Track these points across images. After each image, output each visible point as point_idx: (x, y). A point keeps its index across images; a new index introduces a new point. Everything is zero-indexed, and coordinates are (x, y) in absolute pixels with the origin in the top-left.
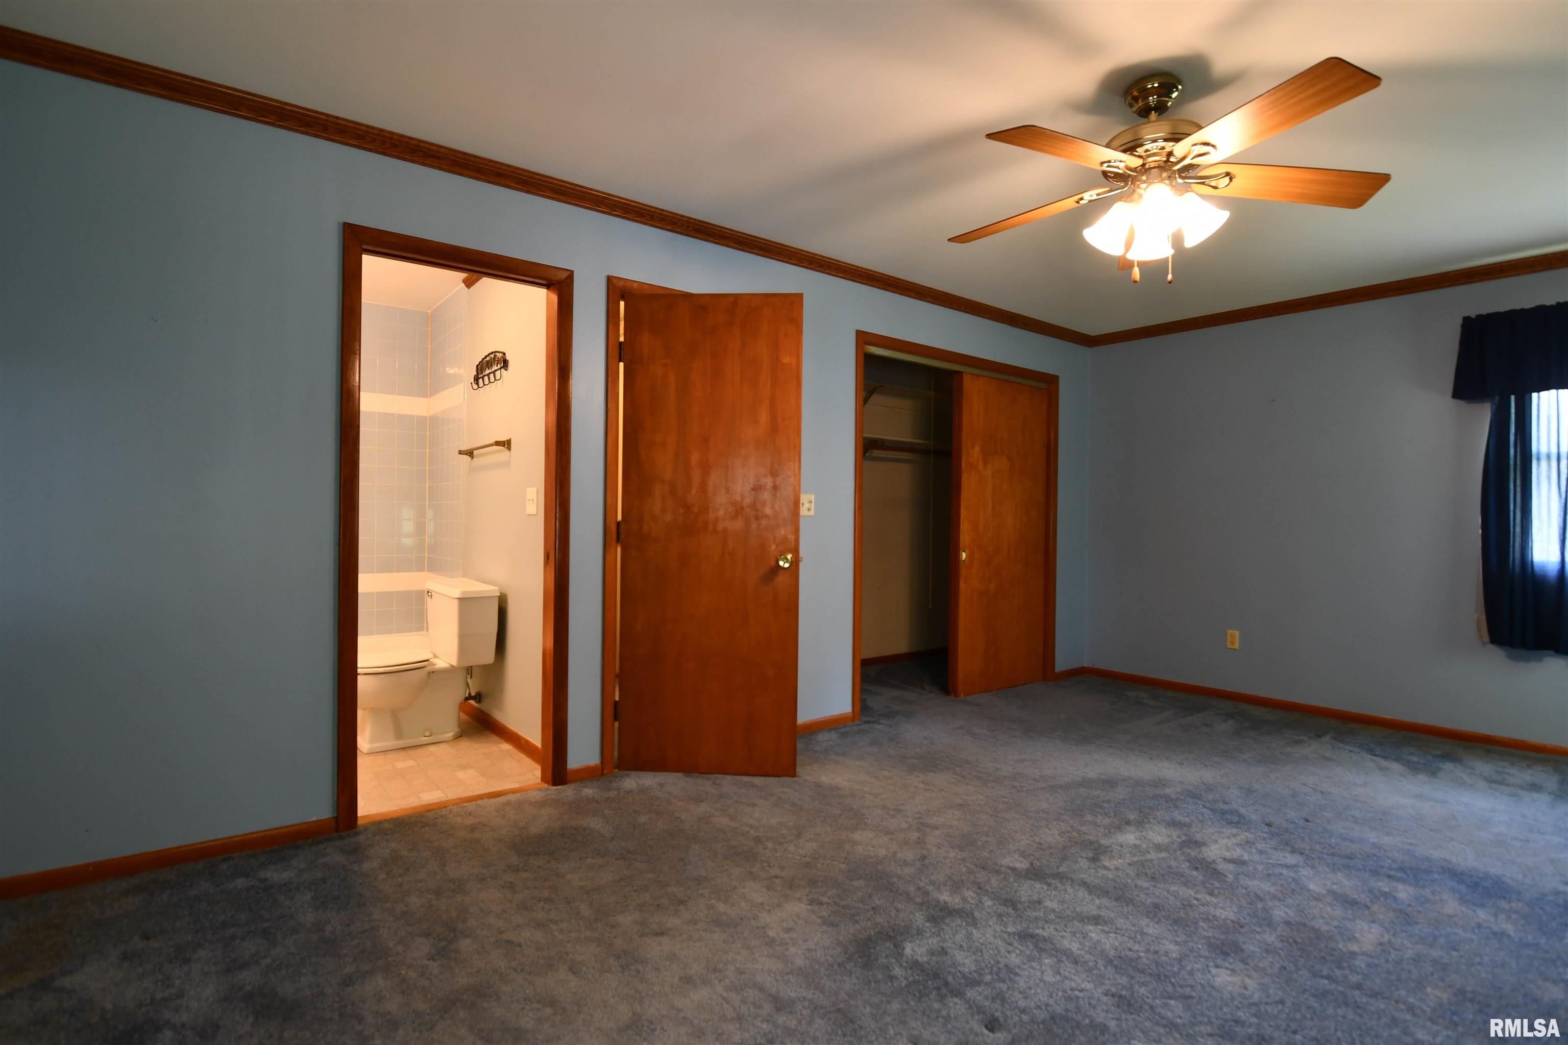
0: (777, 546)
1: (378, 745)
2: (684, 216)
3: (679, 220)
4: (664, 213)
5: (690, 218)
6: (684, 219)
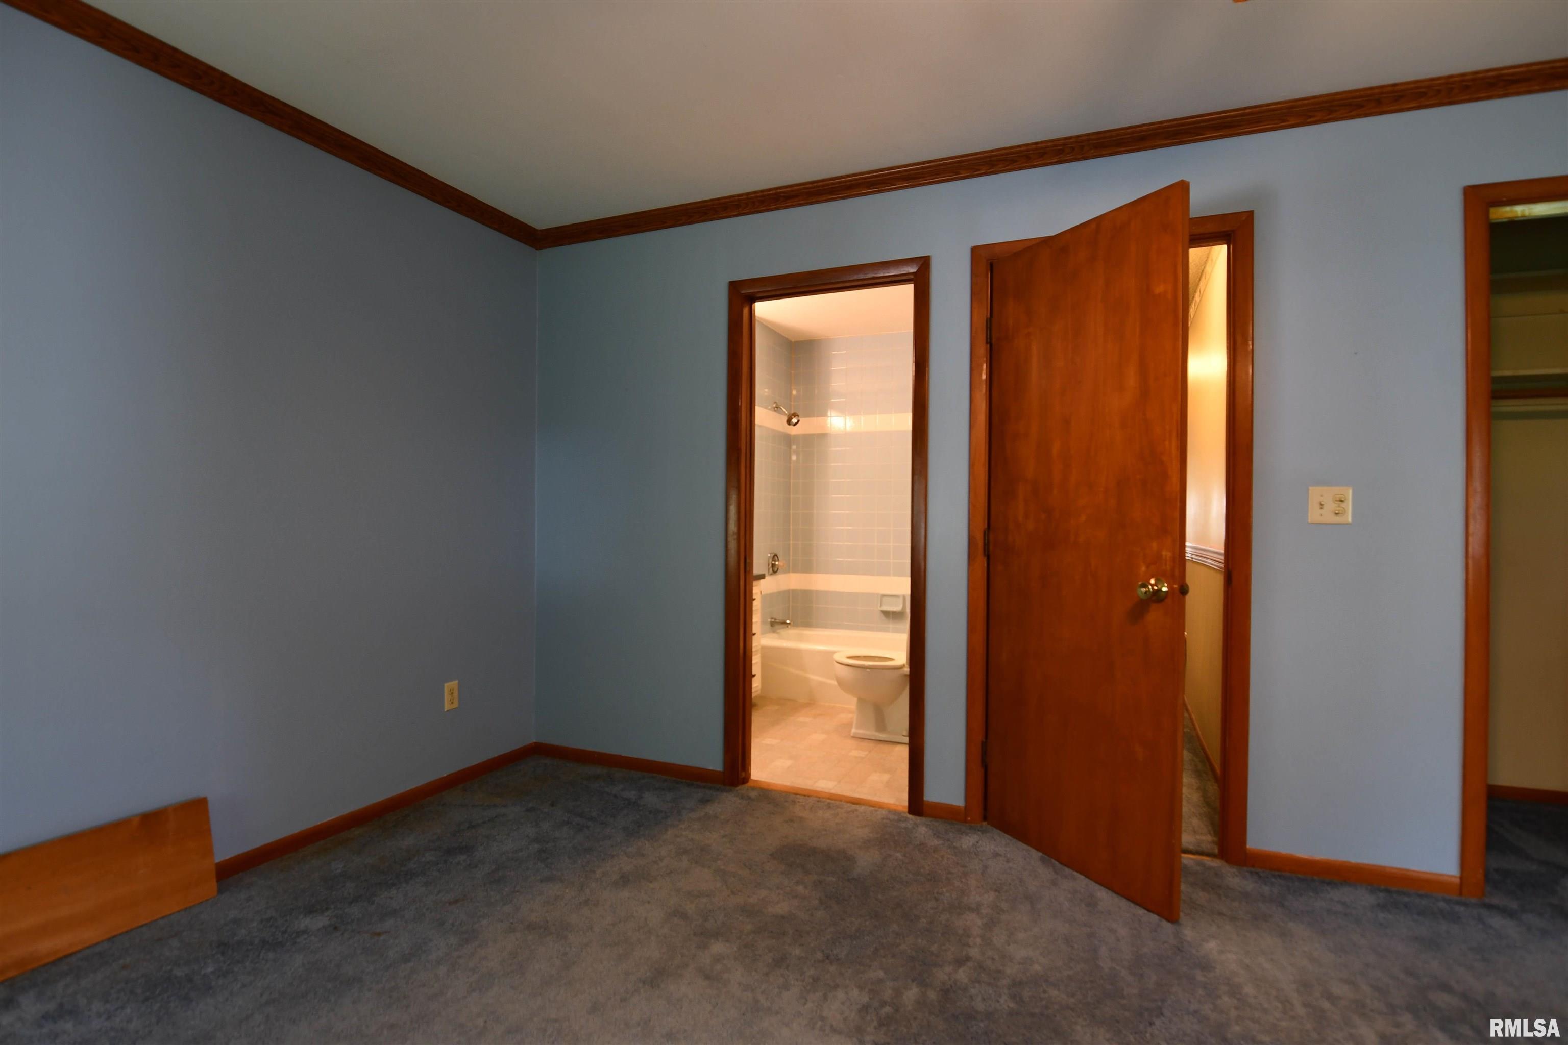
0: (1148, 567)
1: (861, 732)
2: (1071, 138)
3: (1064, 145)
4: (1039, 145)
5: (1078, 136)
6: (1071, 141)
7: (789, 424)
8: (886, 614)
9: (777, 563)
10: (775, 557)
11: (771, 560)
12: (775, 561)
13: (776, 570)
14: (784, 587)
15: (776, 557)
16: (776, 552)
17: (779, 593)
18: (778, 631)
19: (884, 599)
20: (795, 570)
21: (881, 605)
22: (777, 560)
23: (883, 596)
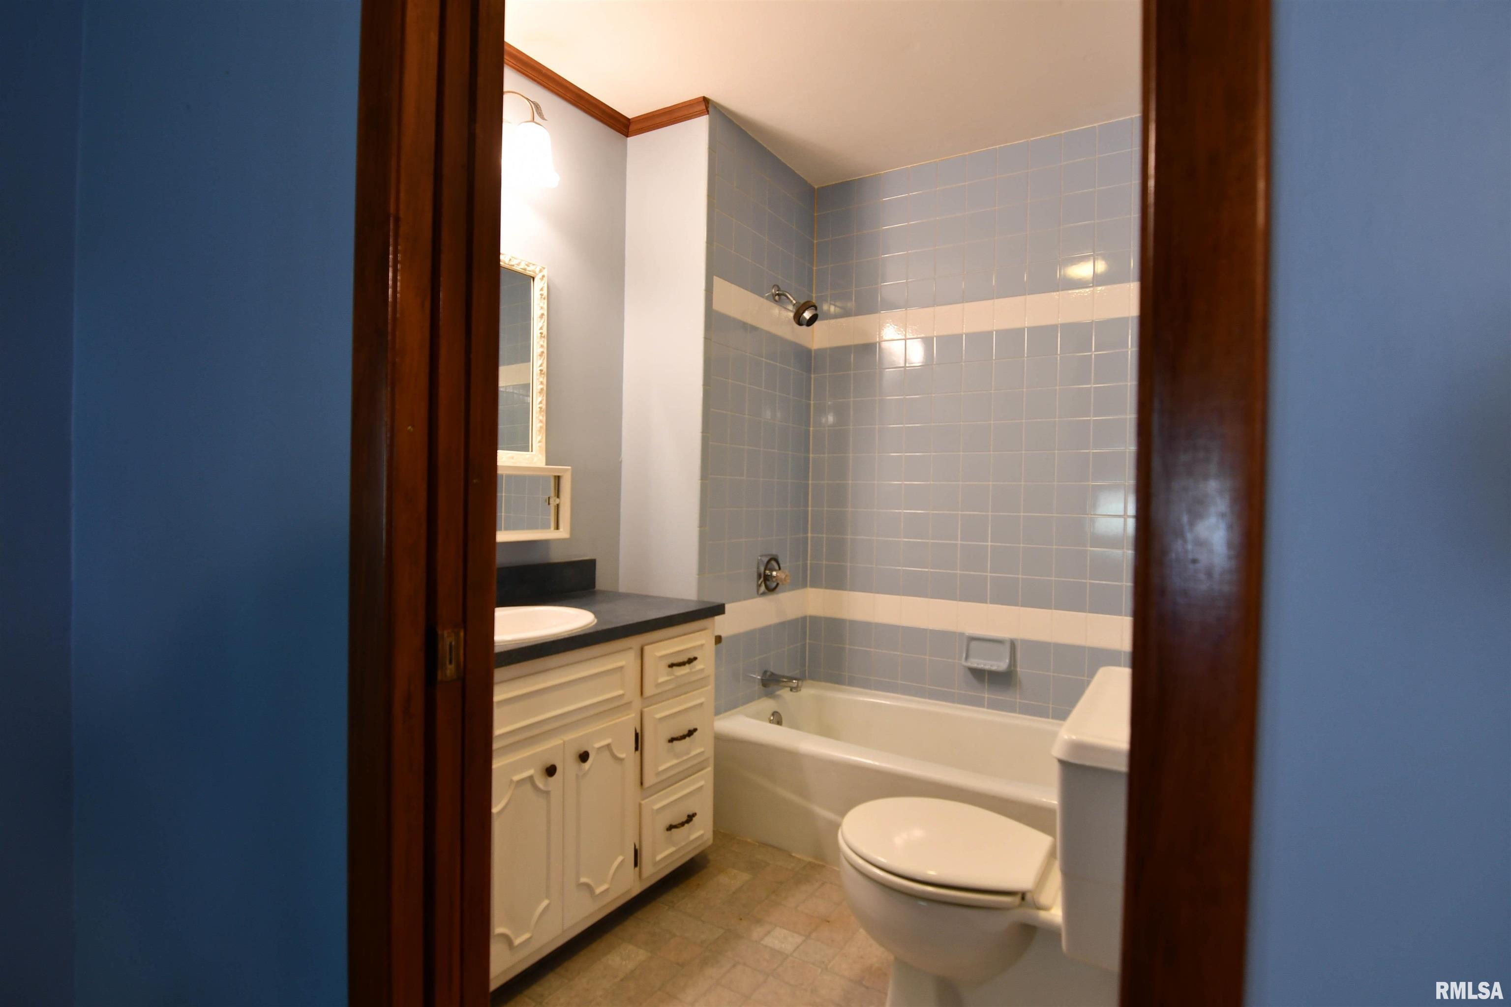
7: (800, 324)
8: (978, 674)
9: (774, 573)
10: (773, 561)
11: (762, 569)
12: (772, 570)
13: (774, 585)
14: (792, 613)
15: (774, 563)
16: (774, 552)
17: (782, 625)
18: (778, 693)
19: (974, 644)
20: (815, 584)
21: (967, 658)
22: (777, 567)
23: (973, 639)
